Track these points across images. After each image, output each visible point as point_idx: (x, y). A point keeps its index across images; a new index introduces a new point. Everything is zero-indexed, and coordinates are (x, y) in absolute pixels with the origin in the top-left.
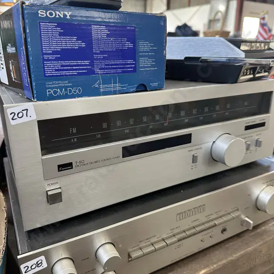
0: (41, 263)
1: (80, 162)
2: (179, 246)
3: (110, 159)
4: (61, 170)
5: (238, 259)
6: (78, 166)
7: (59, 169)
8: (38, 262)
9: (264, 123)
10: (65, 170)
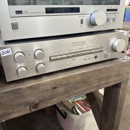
0: (9, 51)
1: (26, 11)
2: (74, 60)
3: (40, 13)
4: (17, 14)
5: (102, 69)
6: (25, 13)
7: (16, 13)
8: (7, 51)
9: (117, 9)
10: (19, 14)
